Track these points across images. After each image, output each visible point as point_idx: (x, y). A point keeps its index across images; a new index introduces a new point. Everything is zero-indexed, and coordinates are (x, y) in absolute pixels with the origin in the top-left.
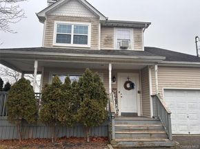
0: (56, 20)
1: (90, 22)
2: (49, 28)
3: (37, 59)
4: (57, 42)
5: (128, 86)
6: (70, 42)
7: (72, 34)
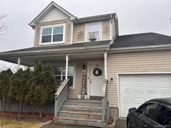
0: (42, 26)
1: (65, 22)
2: (38, 32)
3: (19, 56)
4: (42, 42)
5: (97, 72)
6: (50, 41)
7: (52, 35)
